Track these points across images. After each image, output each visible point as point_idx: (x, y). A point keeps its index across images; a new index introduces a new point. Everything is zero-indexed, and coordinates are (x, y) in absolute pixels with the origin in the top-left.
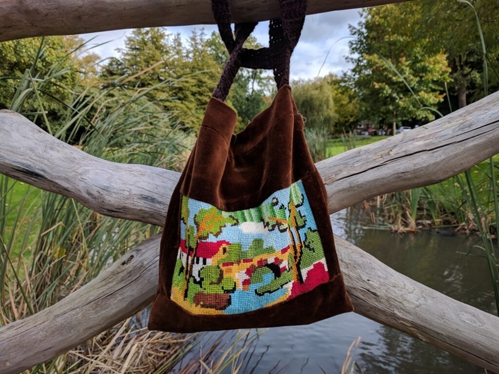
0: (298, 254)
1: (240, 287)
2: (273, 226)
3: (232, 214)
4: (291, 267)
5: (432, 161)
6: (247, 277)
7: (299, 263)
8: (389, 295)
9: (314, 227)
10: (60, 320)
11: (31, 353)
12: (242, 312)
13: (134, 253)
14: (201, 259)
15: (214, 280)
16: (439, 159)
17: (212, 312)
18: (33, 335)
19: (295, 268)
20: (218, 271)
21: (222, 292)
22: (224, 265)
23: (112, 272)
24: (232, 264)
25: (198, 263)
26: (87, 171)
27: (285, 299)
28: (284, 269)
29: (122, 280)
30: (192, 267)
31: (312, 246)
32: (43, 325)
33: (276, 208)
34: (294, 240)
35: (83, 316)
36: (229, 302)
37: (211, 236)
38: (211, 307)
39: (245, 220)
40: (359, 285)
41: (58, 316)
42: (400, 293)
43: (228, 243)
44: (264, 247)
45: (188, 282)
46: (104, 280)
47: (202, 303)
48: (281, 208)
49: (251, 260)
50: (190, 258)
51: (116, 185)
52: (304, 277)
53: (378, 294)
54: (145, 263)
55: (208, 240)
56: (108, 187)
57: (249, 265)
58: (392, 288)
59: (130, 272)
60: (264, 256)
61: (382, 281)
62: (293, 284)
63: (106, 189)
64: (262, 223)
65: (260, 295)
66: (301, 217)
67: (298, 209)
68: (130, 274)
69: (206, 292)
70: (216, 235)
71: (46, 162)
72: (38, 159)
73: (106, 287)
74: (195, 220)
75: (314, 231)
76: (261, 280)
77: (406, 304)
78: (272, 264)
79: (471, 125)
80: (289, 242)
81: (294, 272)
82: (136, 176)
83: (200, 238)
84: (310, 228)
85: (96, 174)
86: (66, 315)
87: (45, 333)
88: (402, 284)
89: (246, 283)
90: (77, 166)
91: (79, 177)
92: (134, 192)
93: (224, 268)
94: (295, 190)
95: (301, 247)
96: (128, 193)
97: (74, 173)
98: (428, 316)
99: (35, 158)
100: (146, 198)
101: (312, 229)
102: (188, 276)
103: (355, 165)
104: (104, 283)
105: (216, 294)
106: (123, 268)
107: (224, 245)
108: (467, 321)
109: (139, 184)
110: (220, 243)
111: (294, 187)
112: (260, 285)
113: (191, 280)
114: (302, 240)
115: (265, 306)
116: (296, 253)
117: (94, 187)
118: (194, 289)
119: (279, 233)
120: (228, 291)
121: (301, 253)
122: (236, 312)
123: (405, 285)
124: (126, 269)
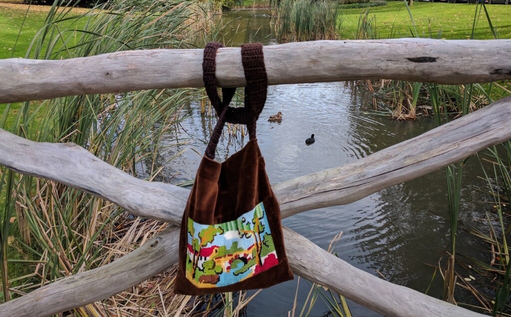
0: (259, 249)
1: (225, 271)
2: (243, 235)
3: (220, 225)
4: (255, 257)
5: (339, 197)
6: (229, 265)
7: (260, 254)
8: (313, 268)
9: (269, 232)
10: (115, 278)
11: (98, 295)
12: (226, 285)
13: (158, 240)
14: (203, 258)
15: (211, 267)
16: (343, 196)
17: (209, 286)
18: (99, 285)
19: (257, 257)
20: (213, 262)
21: (215, 274)
22: (216, 259)
23: (145, 251)
24: (221, 258)
25: (201, 259)
26: (128, 193)
27: (251, 276)
28: (250, 258)
29: (152, 258)
30: (197, 262)
31: (267, 244)
32: (104, 280)
33: (244, 224)
34: (257, 241)
35: (129, 276)
36: (219, 280)
37: (209, 244)
38: (209, 282)
39: (228, 230)
40: (295, 262)
41: (112, 275)
42: (319, 266)
43: (218, 247)
44: (238, 247)
45: (195, 270)
46: (140, 255)
47: (204, 281)
48: (247, 224)
49: (232, 255)
50: (196, 257)
51: (147, 203)
52: (263, 262)
53: (306, 267)
54: (166, 248)
55: (207, 247)
56: (142, 205)
57: (230, 258)
58: (315, 264)
59: (157, 253)
60: (238, 253)
61: (309, 259)
62: (256, 267)
63: (141, 206)
64: (237, 231)
65: (236, 275)
66: (262, 226)
67: (260, 221)
68: (157, 254)
69: (206, 274)
70: (211, 242)
71: (101, 186)
72: (96, 183)
73: (142, 261)
74: (199, 236)
75: (269, 235)
76: (236, 267)
77: (323, 273)
78: (243, 257)
79: (364, 176)
80: (254, 242)
81: (257, 259)
82: (158, 196)
83: (203, 246)
84: (266, 233)
85: (134, 195)
86: (118, 275)
87: (106, 285)
88: (322, 260)
89: (229, 268)
90: (121, 189)
91: (123, 197)
92: (158, 208)
93: (216, 261)
94: (259, 209)
95: (261, 244)
96: (154, 209)
97: (119, 194)
98: (335, 281)
99: (94, 183)
100: (165, 212)
101: (268, 233)
102: (195, 267)
103: (294, 195)
104: (140, 257)
105: (211, 275)
106: (152, 250)
107: (216, 248)
108: (358, 284)
109: (160, 203)
110: (213, 247)
111: (259, 206)
112: (236, 269)
113: (197, 269)
114: (262, 240)
115: (239, 281)
116: (258, 248)
117: (133, 204)
118: (199, 274)
119: (246, 239)
120: (218, 273)
121: (261, 248)
122: (224, 286)
123: (324, 261)
124: (154, 251)
